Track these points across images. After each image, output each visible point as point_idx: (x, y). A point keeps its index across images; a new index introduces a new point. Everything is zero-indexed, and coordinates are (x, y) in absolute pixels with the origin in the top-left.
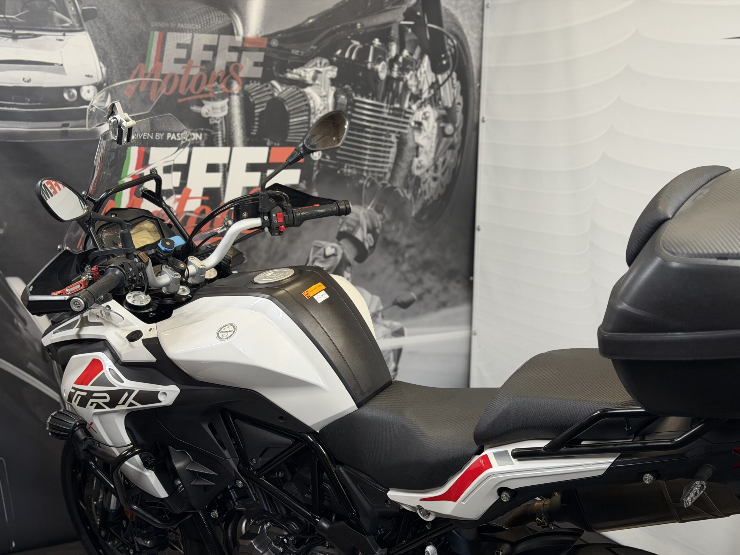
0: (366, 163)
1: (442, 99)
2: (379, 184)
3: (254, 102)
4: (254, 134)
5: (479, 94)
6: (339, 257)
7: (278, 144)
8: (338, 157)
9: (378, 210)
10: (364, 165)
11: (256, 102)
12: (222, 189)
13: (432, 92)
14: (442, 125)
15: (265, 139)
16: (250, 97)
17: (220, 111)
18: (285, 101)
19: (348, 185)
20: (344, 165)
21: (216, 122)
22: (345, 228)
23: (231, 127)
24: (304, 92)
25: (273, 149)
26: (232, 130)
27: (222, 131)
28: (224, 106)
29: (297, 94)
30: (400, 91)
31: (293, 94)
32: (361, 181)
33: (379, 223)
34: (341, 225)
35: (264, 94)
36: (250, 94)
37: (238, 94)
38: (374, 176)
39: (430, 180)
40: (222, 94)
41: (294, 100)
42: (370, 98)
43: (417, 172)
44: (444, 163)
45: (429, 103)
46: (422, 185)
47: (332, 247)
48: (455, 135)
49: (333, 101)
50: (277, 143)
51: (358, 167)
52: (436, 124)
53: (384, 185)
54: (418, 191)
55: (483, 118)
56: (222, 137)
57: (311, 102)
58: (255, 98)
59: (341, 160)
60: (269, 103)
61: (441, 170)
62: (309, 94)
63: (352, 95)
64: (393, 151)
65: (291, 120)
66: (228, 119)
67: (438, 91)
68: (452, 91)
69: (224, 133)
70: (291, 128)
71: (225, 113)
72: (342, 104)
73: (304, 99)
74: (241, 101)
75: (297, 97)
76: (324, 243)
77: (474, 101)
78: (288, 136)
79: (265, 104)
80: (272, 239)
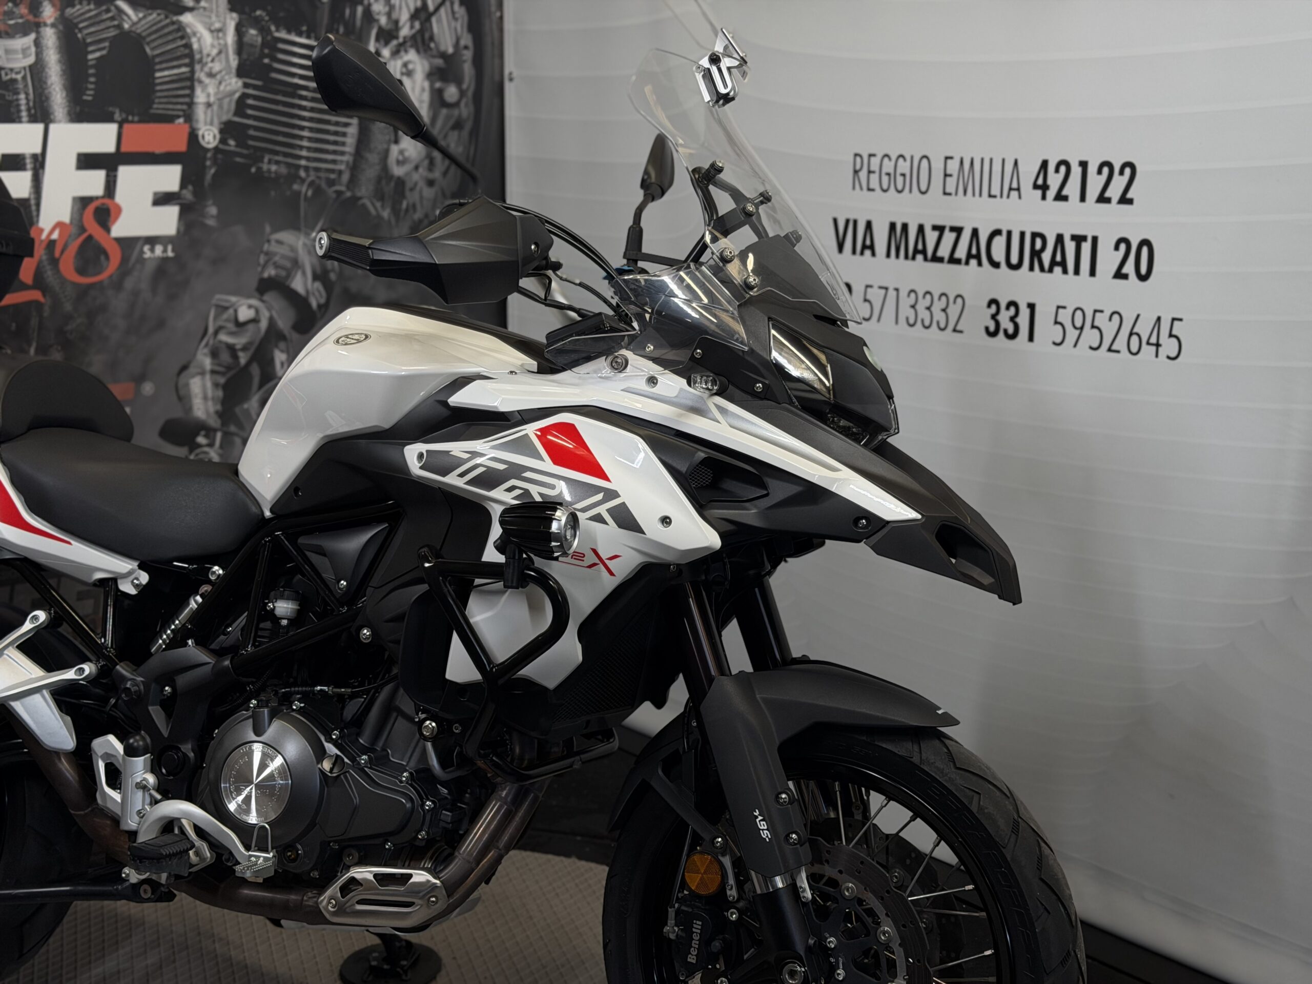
0: (304, 153)
1: (436, 38)
2: (331, 192)
3: (84, 39)
4: (90, 98)
5: (501, 30)
6: (264, 324)
7: (136, 119)
8: (251, 143)
10: (300, 157)
11: (89, 40)
12: (33, 202)
13: (417, 25)
14: (438, 85)
15: (111, 109)
16: (77, 31)
17: (20, 56)
18: (144, 38)
19: (273, 193)
20: (263, 157)
21: (14, 76)
22: (270, 272)
23: (44, 86)
24: (179, 23)
25: (126, 126)
26: (46, 91)
27: (27, 94)
28: (29, 48)
29: (167, 26)
30: (358, 23)
31: (160, 25)
32: (296, 187)
34: (264, 266)
35: (102, 26)
36: (76, 25)
37: (53, 25)
38: (319, 178)
39: (421, 184)
40: (23, 24)
41: (160, 37)
42: (304, 35)
43: (398, 171)
45: (412, 46)
46: (408, 193)
47: (250, 307)
48: (463, 104)
49: (236, 38)
50: (133, 115)
51: (290, 160)
52: (426, 84)
53: (339, 193)
54: (401, 203)
55: (510, 74)
56: (28, 104)
57: (194, 40)
58: (86, 32)
59: (256, 149)
60: (113, 40)
61: (440, 167)
62: (188, 25)
63: (269, 29)
64: (352, 130)
65: (158, 74)
66: (37, 70)
67: (428, 25)
68: (453, 24)
69: (31, 96)
70: (158, 88)
71: (31, 60)
72: (252, 46)
73: (180, 34)
74: (59, 38)
75: (166, 30)
76: (233, 299)
77: (493, 44)
78: (153, 103)
79: (107, 44)
80: (136, 293)
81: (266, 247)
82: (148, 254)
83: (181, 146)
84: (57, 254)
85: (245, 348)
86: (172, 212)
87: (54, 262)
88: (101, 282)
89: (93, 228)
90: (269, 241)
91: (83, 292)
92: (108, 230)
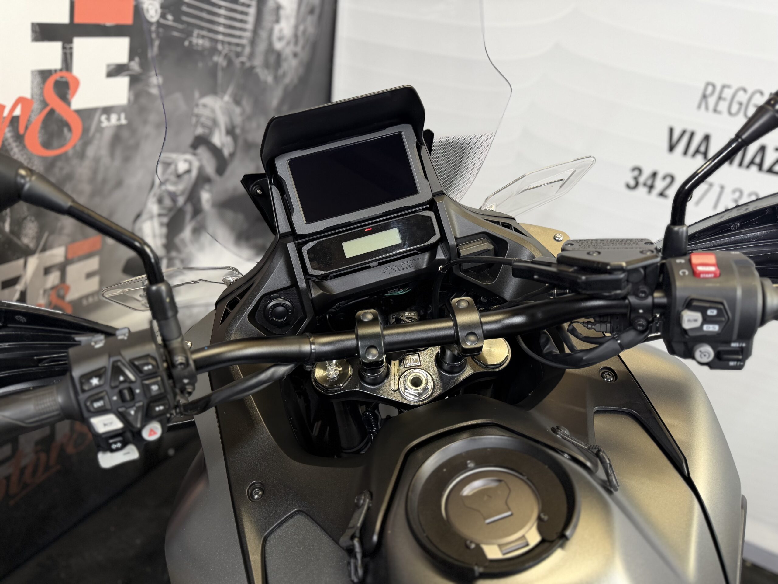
0: (221, 29)
2: (237, 62)
6: (194, 173)
8: (184, 18)
9: (237, 102)
10: (217, 33)
19: (200, 65)
20: (192, 32)
22: (200, 131)
32: (216, 58)
33: (238, 120)
34: (196, 126)
38: (230, 51)
39: (291, 57)
43: (278, 46)
44: (304, 32)
46: (282, 63)
47: (186, 161)
51: (211, 35)
53: (243, 63)
54: (278, 71)
59: (188, 24)
61: (301, 42)
64: (252, 11)
76: (174, 156)
80: (97, 160)
81: (196, 111)
82: (105, 124)
83: (128, 20)
84: (21, 131)
85: (183, 193)
86: (123, 82)
87: (19, 138)
88: (66, 154)
89: (55, 102)
90: (197, 105)
91: (51, 164)
92: (68, 103)
